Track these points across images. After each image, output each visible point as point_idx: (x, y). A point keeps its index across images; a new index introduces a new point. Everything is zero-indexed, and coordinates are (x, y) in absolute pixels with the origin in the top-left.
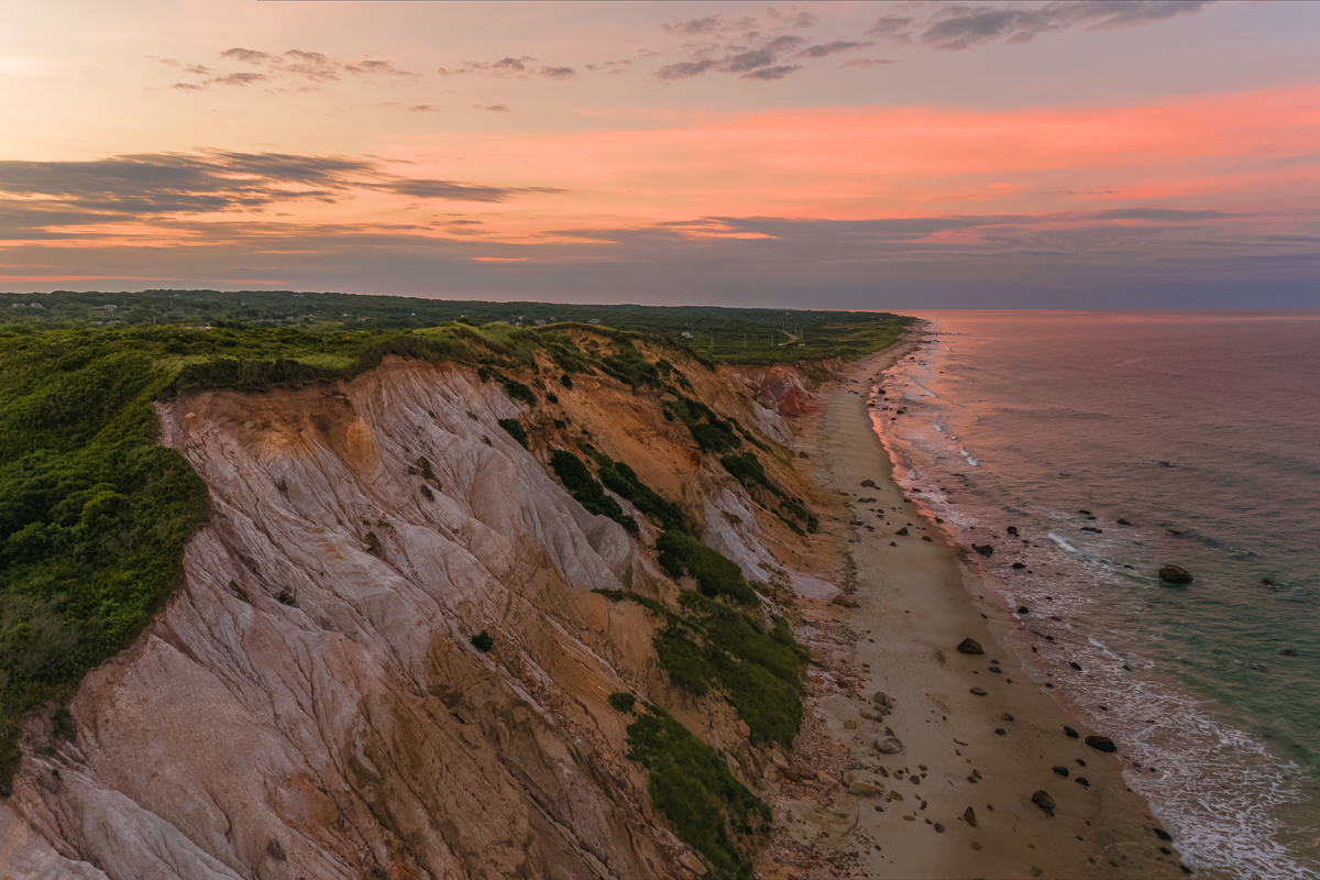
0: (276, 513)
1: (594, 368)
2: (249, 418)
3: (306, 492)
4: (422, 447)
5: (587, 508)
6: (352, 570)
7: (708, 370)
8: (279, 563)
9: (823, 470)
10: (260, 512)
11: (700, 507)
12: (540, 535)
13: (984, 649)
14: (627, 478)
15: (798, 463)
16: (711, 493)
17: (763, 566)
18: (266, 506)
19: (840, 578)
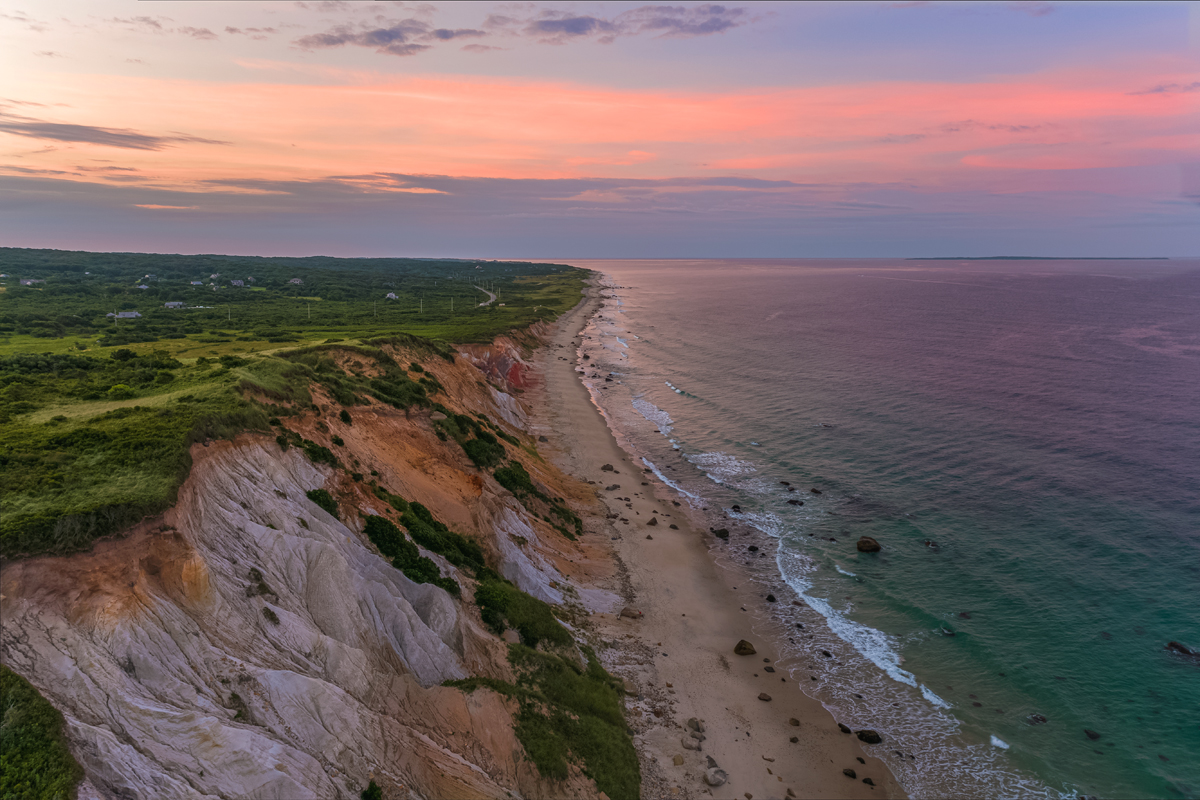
0: (135, 709)
1: (367, 396)
2: (74, 586)
3: (157, 665)
4: (247, 553)
5: (409, 576)
6: (233, 758)
7: (449, 363)
8: (156, 781)
9: (564, 455)
10: (114, 712)
11: (493, 536)
12: (380, 628)
13: (755, 647)
14: (422, 518)
15: (541, 447)
16: (496, 516)
17: (554, 585)
18: (121, 702)
19: (618, 585)
